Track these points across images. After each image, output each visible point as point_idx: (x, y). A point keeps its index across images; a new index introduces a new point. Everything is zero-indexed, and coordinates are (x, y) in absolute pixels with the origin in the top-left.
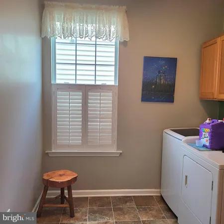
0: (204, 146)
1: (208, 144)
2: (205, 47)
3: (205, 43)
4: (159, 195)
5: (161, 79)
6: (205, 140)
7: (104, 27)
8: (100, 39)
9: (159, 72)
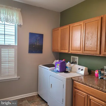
0: (58, 71)
1: (59, 70)
2: (54, 31)
3: (54, 29)
4: (37, 94)
5: (37, 43)
6: (58, 69)
7: (10, 17)
8: (8, 22)
9: (36, 40)
